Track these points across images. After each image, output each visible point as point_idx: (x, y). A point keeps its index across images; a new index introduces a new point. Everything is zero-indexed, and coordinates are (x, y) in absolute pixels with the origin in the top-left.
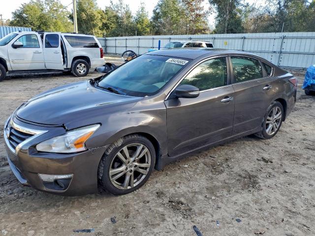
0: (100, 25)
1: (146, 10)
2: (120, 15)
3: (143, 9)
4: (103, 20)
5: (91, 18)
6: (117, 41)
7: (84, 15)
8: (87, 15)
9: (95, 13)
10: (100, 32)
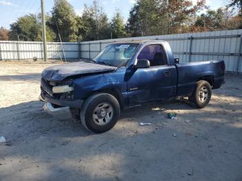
0: (76, 30)
1: (121, 15)
2: (94, 18)
3: (118, 15)
4: (79, 25)
5: (67, 24)
6: (91, 46)
7: (61, 22)
8: (64, 21)
9: (71, 19)
10: (76, 37)
